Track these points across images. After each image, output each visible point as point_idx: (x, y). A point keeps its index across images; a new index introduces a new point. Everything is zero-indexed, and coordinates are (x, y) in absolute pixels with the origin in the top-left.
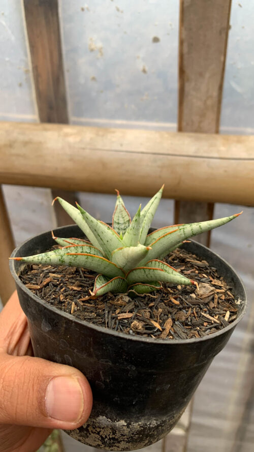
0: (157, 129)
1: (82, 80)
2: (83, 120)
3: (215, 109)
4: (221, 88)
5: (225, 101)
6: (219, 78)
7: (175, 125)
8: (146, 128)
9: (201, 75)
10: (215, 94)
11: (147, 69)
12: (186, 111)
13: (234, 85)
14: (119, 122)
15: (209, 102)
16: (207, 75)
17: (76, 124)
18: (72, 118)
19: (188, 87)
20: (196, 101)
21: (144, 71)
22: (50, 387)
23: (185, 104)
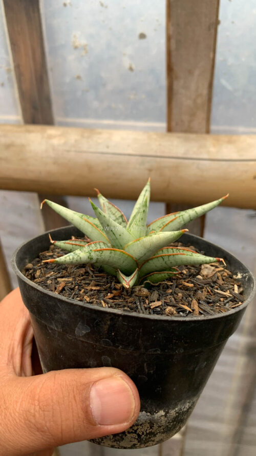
0: (146, 130)
1: (68, 80)
2: (70, 120)
3: (206, 108)
4: (211, 86)
5: (215, 99)
6: (208, 76)
7: (164, 125)
8: (134, 128)
9: (190, 72)
10: (205, 92)
11: (134, 67)
12: (175, 111)
13: (224, 82)
14: (106, 122)
15: (199, 101)
16: (197, 73)
17: (62, 124)
18: (57, 118)
19: (177, 85)
20: (185, 99)
21: (131, 69)
22: (93, 393)
23: (174, 104)
